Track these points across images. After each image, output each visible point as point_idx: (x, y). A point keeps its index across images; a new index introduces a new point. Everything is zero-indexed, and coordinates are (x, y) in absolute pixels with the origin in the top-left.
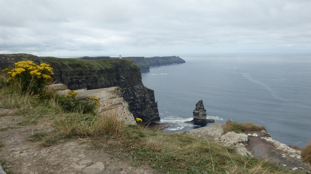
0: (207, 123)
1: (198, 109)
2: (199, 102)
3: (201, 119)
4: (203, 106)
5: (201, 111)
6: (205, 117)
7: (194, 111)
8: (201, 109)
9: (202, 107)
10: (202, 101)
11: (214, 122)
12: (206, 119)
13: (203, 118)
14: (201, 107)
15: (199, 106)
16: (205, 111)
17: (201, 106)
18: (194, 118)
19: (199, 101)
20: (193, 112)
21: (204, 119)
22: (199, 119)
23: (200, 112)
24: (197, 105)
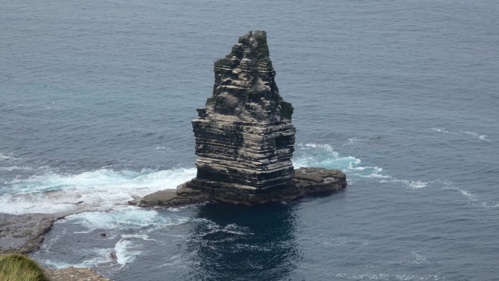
0: (299, 199)
1: (232, 99)
2: (238, 52)
3: (261, 176)
4: (270, 76)
5: (254, 115)
6: (287, 157)
7: (202, 113)
8: (256, 97)
9: (262, 85)
10: (262, 40)
11: (344, 186)
12: (292, 169)
13: (272, 168)
14: (254, 82)
15: (241, 83)
16: (287, 110)
17: (253, 74)
18: (203, 172)
19: (244, 41)
20: (196, 125)
21: (280, 173)
22: (239, 177)
23: (249, 119)
24: (223, 69)
